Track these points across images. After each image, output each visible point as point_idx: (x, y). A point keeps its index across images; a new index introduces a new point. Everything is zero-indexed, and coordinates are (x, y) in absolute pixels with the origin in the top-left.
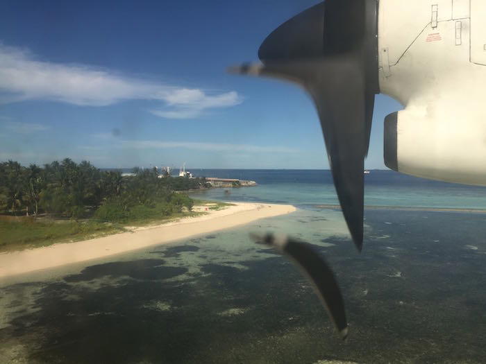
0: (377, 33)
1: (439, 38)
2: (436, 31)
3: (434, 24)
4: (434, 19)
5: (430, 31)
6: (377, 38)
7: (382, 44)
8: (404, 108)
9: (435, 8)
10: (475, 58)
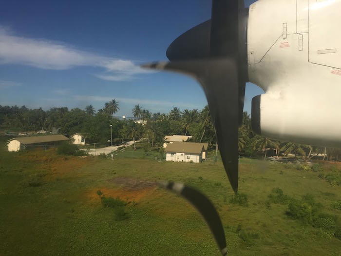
0: (247, 41)
1: (288, 46)
2: (286, 40)
3: (285, 36)
4: (285, 32)
5: (282, 41)
6: (247, 44)
7: (250, 48)
8: (265, 93)
9: (285, 25)
10: (312, 59)
